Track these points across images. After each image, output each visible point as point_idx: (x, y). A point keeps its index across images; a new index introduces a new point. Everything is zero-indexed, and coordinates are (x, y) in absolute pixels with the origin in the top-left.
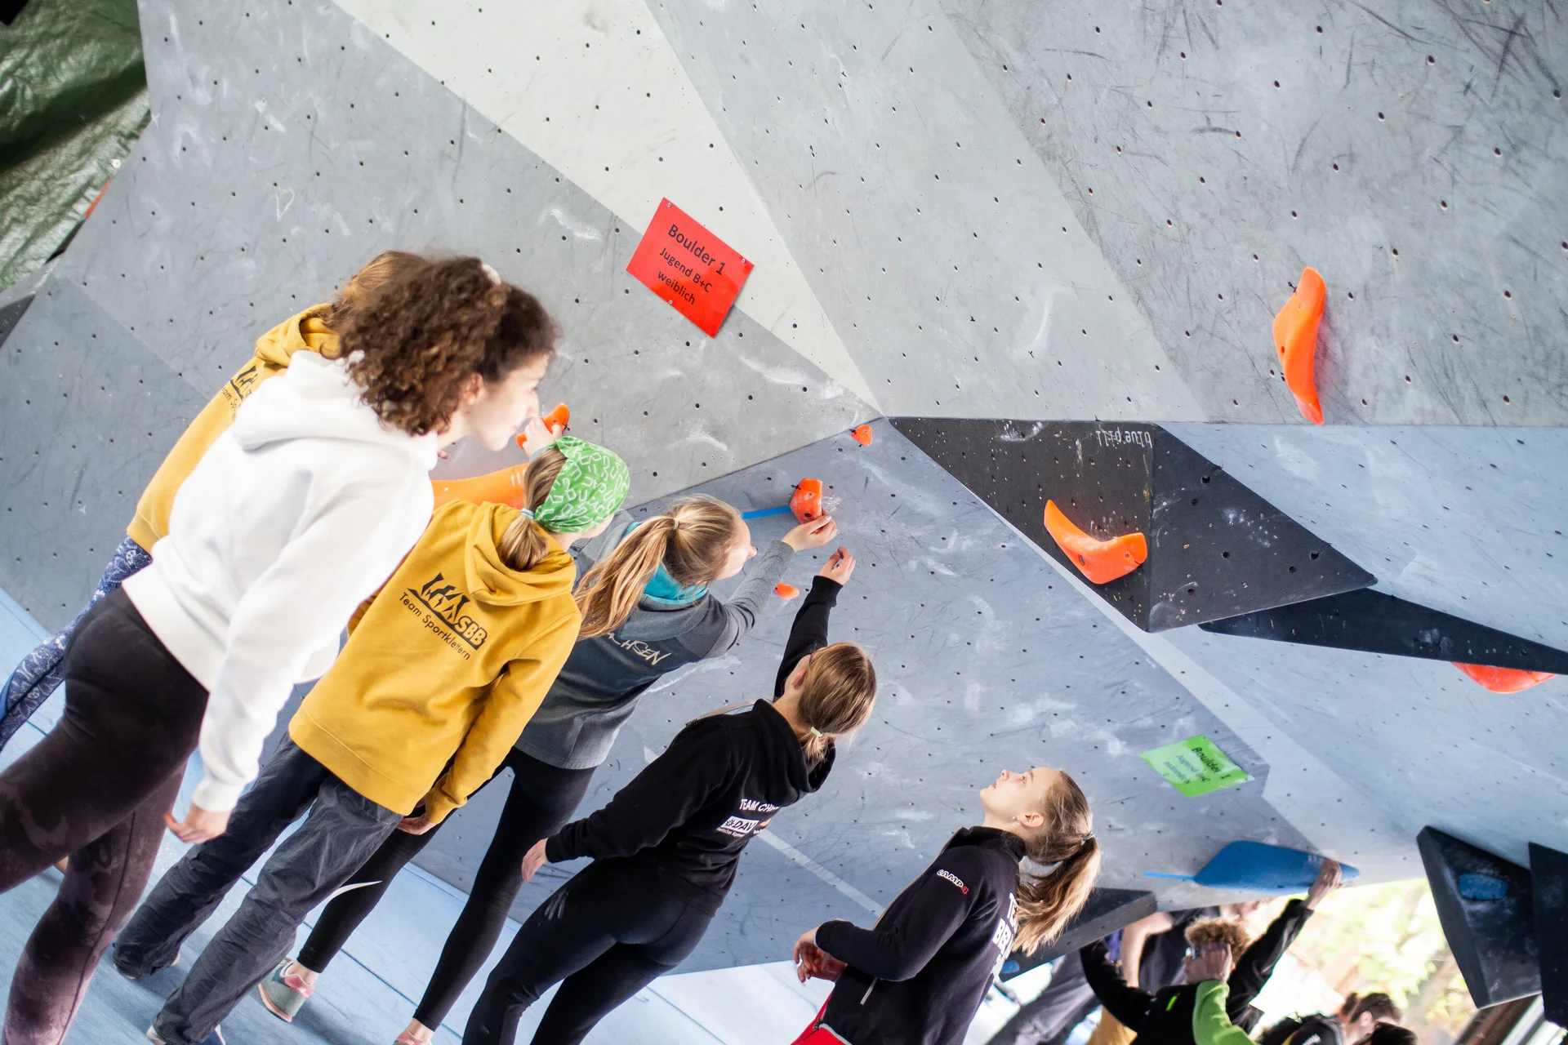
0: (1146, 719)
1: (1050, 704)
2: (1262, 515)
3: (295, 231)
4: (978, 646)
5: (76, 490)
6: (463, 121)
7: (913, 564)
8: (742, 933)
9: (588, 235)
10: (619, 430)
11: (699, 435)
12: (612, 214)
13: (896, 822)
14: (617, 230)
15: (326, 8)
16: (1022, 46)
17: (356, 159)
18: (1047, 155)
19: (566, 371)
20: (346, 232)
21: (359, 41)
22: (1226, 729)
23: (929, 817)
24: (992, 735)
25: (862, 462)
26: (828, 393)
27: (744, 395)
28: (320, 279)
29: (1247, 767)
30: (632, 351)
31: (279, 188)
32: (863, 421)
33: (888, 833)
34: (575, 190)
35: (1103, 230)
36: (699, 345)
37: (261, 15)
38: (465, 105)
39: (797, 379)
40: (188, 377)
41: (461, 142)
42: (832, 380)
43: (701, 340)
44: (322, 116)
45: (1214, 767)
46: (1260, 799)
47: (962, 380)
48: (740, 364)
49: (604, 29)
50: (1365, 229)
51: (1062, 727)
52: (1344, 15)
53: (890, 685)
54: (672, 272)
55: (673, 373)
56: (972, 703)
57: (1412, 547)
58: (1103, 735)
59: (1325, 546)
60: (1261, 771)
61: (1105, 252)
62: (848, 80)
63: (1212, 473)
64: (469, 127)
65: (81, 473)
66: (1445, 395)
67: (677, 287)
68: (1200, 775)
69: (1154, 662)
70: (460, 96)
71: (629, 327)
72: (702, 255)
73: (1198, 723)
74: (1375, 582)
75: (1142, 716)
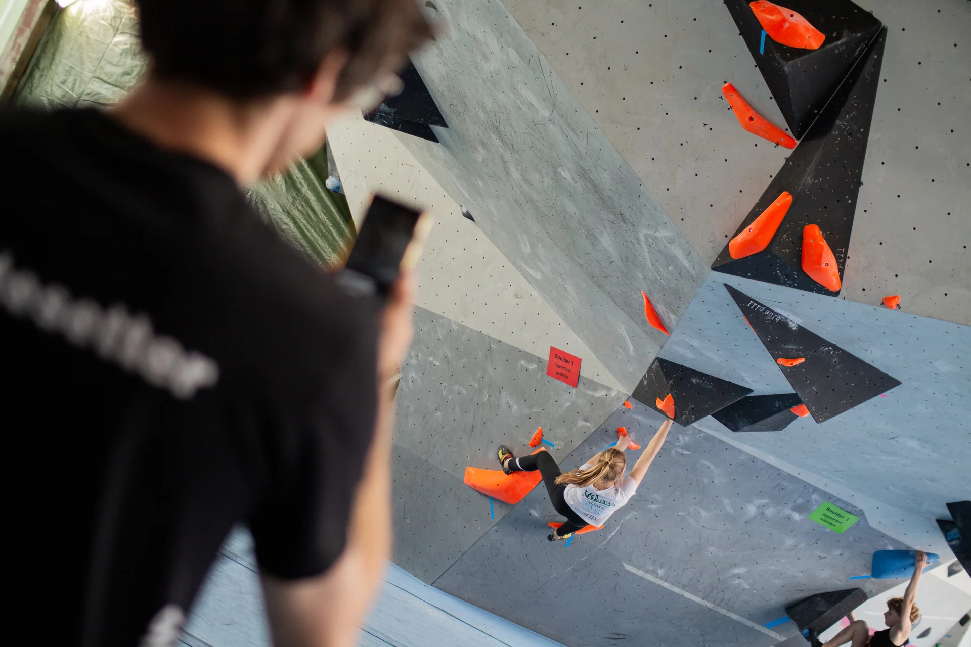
0: (799, 499)
1: (759, 502)
2: (704, 378)
3: (450, 397)
4: (716, 482)
5: (404, 514)
6: (489, 343)
7: (673, 452)
9: (533, 367)
10: (558, 430)
11: (581, 423)
12: (538, 357)
13: (735, 575)
14: (541, 362)
15: (443, 319)
16: (579, 258)
17: (462, 366)
18: (600, 286)
19: (538, 416)
20: (464, 392)
21: (455, 327)
22: (834, 497)
23: (745, 570)
24: (746, 522)
25: (633, 416)
26: (613, 394)
27: (590, 404)
28: (460, 411)
29: (853, 512)
30: (555, 401)
31: (442, 384)
32: (625, 400)
33: (735, 582)
34: (526, 353)
35: (617, 302)
36: (573, 392)
37: (425, 329)
38: (489, 336)
39: (603, 393)
40: (430, 461)
41: (490, 349)
42: (613, 389)
43: (574, 390)
44: (449, 355)
45: (840, 516)
46: (871, 527)
47: (631, 370)
48: (587, 394)
49: (521, 297)
50: (640, 275)
51: (769, 512)
52: (605, 223)
53: (695, 509)
54: (559, 370)
55: (569, 404)
56: (729, 509)
57: (736, 371)
58: (787, 511)
59: (730, 382)
60: (861, 513)
61: (621, 309)
62: (566, 286)
63: (682, 367)
64: (491, 344)
65: (405, 508)
66: (673, 312)
67: (562, 375)
68: (837, 521)
69: (785, 472)
70: (487, 334)
71: (552, 393)
72: (566, 361)
73: (820, 496)
74: (752, 391)
75: (796, 498)
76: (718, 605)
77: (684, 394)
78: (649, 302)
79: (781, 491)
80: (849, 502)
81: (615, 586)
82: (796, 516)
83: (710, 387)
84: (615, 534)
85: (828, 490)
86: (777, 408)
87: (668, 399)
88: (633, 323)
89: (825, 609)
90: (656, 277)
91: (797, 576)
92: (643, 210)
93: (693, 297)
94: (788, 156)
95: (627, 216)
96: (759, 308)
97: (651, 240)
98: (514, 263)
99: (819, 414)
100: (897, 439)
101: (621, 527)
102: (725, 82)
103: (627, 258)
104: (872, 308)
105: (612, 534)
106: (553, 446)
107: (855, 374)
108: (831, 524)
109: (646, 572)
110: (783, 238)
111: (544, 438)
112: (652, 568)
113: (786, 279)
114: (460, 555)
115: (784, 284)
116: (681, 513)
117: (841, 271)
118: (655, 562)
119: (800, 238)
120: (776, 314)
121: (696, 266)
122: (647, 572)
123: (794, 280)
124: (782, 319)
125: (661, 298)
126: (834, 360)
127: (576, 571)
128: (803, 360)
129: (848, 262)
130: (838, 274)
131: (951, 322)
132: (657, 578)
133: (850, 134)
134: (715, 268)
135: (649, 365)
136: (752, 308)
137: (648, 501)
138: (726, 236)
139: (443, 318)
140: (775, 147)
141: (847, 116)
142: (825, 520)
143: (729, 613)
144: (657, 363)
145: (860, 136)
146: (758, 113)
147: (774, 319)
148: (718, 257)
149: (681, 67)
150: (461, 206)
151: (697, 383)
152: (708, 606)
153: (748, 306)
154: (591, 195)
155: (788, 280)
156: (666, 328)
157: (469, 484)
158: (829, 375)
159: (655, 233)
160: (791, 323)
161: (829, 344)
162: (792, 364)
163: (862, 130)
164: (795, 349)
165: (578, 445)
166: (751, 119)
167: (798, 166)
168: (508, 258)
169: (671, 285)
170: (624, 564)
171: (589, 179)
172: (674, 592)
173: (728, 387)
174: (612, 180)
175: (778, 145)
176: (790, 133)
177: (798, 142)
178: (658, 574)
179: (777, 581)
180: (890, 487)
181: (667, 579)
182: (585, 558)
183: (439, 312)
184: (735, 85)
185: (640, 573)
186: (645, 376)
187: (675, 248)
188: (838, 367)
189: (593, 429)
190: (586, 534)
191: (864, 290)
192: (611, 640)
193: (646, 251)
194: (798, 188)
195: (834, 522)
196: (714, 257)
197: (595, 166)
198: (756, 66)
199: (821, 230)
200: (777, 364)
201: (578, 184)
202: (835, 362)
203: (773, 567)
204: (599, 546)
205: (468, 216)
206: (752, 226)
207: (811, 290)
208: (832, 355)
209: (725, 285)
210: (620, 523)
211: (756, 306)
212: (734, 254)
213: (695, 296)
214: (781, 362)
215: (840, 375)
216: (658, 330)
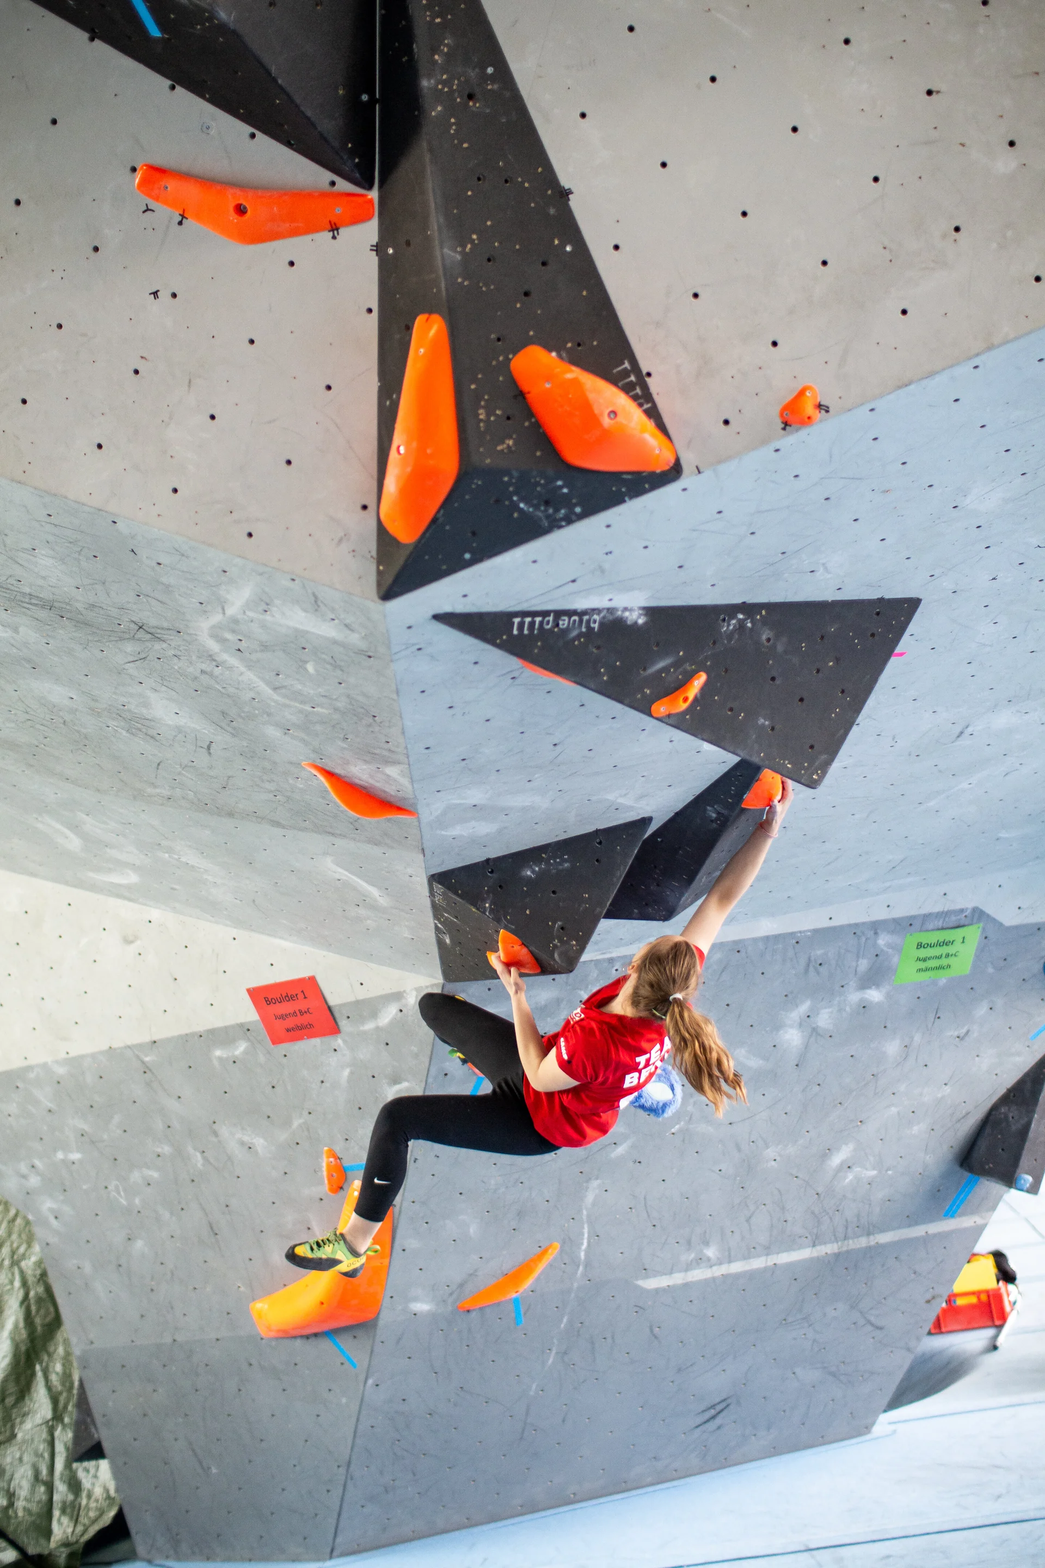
0: (859, 963)
1: (796, 1014)
2: (544, 855)
3: (137, 1201)
5: (201, 1463)
6: (138, 1057)
8: (881, 1328)
9: (241, 1048)
10: (360, 1132)
12: (237, 1024)
13: (840, 1169)
14: (248, 1030)
15: (32, 1070)
16: (154, 785)
17: (119, 1132)
18: (231, 815)
19: (308, 1130)
20: (155, 1175)
21: (61, 1071)
22: (914, 917)
23: (851, 1146)
24: (797, 1065)
26: (411, 1000)
27: (383, 1045)
28: (172, 1213)
29: (962, 923)
30: (319, 1083)
31: (110, 1188)
33: (847, 1181)
34: (212, 1032)
35: (283, 822)
36: (339, 1045)
37: (13, 1108)
38: (129, 1047)
39: (393, 1010)
40: (180, 1338)
41: (147, 1067)
42: (404, 991)
43: (338, 1041)
44: (86, 1127)
45: (947, 943)
46: (1010, 927)
47: (407, 934)
48: (365, 1033)
49: (136, 938)
50: (272, 732)
51: (824, 1019)
52: (131, 671)
53: (695, 1103)
54: (290, 1022)
55: (346, 1072)
57: (594, 798)
58: (854, 997)
59: (597, 831)
60: (978, 915)
61: (301, 830)
62: (183, 859)
63: (489, 865)
64: (142, 1056)
65: (193, 1450)
66: (388, 762)
67: (300, 1028)
68: (947, 956)
69: (804, 932)
70: (122, 1045)
71: (305, 1072)
72: (290, 998)
73: (892, 932)
74: (650, 819)
75: (854, 964)
76: (846, 1238)
77: (528, 912)
78: (329, 774)
79: (821, 969)
80: (946, 910)
81: (652, 1331)
82: (874, 995)
83: (566, 865)
84: (589, 1241)
85: (898, 913)
86: (717, 819)
87: (504, 942)
88: (340, 842)
89: (1024, 1121)
90: (301, 711)
91: (943, 1097)
92: (164, 580)
93: (395, 696)
94: (374, 239)
95: (153, 622)
96: (541, 623)
97: (229, 636)
98: (80, 884)
99: (804, 768)
100: (970, 730)
101: (590, 1223)
102: (134, 170)
103: (223, 713)
104: (767, 451)
105: (584, 1247)
107: (822, 638)
108: (941, 968)
109: (686, 1270)
110: (481, 420)
111: (346, 1163)
112: (692, 1255)
113: (551, 511)
114: (342, 1470)
115: (554, 525)
116: (677, 1127)
117: (653, 413)
118: (689, 1242)
119: (515, 397)
120: (585, 613)
121: (350, 619)
122: (688, 1268)
123: (566, 502)
124: (604, 617)
125: (344, 748)
126: (764, 637)
127: (565, 1353)
128: (702, 678)
129: (653, 384)
130: (650, 425)
131: (952, 366)
132: (711, 1267)
133: (471, 97)
134: (388, 594)
135: (428, 901)
136: (526, 632)
137: (606, 1146)
138: (365, 507)
139: (29, 1068)
140: (334, 237)
141: (436, 57)
142: (927, 969)
143: (872, 1237)
144: (439, 888)
145: (496, 87)
146: (242, 187)
147: (588, 626)
148: (379, 563)
149: (18, 202)
151: (540, 875)
152: (829, 1252)
153: (515, 632)
154: (61, 631)
155: (557, 510)
156: (399, 804)
157: (273, 1334)
158: (774, 674)
159: (224, 613)
160: (627, 614)
161: (731, 610)
162: (686, 699)
163: (490, 70)
164: (671, 665)
166: (240, 210)
167: (408, 243)
168: (67, 883)
169: (339, 705)
170: (640, 1283)
171: (27, 600)
172: (757, 1269)
173: (600, 843)
174: (62, 560)
175: (337, 229)
176: (343, 185)
177: (374, 194)
178: (709, 1259)
179: (915, 1129)
180: (1003, 834)
181: (730, 1256)
182: (565, 1320)
183: (16, 1063)
184: (158, 161)
185: (678, 1279)
186: (437, 928)
187: (283, 614)
188: (780, 648)
190: (538, 1279)
191: (726, 422)
192: (707, 1425)
193: (243, 669)
194: (439, 291)
195: (944, 962)
196: (370, 571)
197: (11, 558)
198: (173, 88)
199: (550, 351)
200: (657, 719)
201: (22, 629)
202: (769, 640)
203: (894, 1110)
204: (576, 1285)
206: (399, 440)
207: (616, 500)
208: (751, 630)
209: (437, 617)
210: (584, 1218)
211: (532, 624)
212: (406, 534)
213: (398, 692)
214: (662, 709)
215: (796, 660)
216: (389, 820)
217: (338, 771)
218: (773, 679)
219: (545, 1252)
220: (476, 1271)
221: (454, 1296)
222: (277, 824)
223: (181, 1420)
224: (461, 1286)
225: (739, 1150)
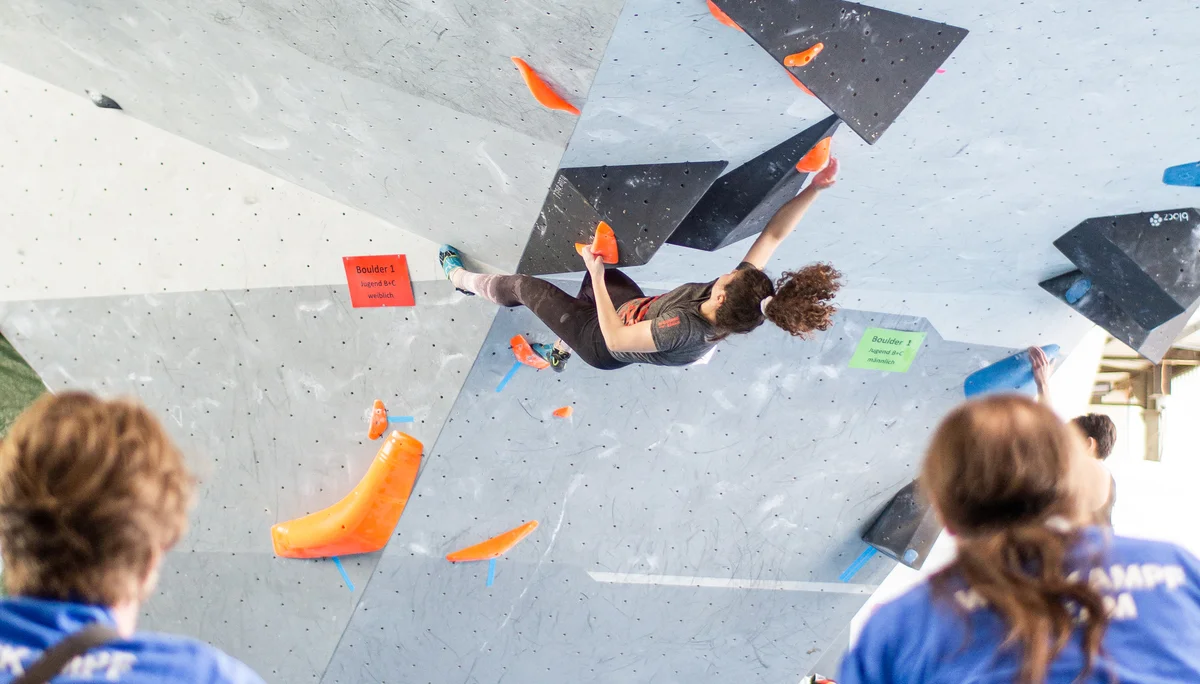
1: (768, 372)
2: (645, 172)
3: (193, 425)
6: (229, 300)
8: (766, 667)
9: (324, 305)
11: (446, 359)
12: (327, 286)
13: (768, 515)
14: (335, 292)
15: (128, 299)
16: (371, 59)
17: (194, 363)
18: (421, 93)
19: (364, 383)
20: (216, 404)
21: (154, 303)
22: (874, 314)
23: (781, 498)
24: (758, 416)
27: (449, 321)
28: (222, 440)
29: (913, 327)
30: (385, 345)
31: (170, 411)
33: (772, 527)
34: (301, 288)
35: (463, 105)
36: (411, 315)
37: (100, 330)
38: (223, 292)
40: (198, 550)
41: (235, 311)
43: (410, 312)
44: (164, 356)
45: (896, 342)
46: (945, 342)
48: (437, 308)
49: (256, 200)
50: (504, 28)
51: (789, 382)
53: (673, 427)
54: (374, 290)
55: (411, 339)
56: (727, 405)
57: (698, 134)
59: (687, 164)
60: (925, 325)
61: (473, 114)
62: (348, 130)
63: (605, 171)
64: (233, 301)
66: (582, 64)
67: (381, 296)
68: (894, 353)
70: (218, 289)
71: (375, 334)
72: (379, 269)
73: (857, 323)
74: (727, 163)
75: (822, 342)
76: (758, 578)
77: (624, 212)
78: (530, 70)
80: (902, 314)
81: (588, 620)
82: (831, 372)
83: (660, 183)
84: (562, 526)
85: (865, 307)
86: (775, 173)
87: (601, 232)
88: (502, 129)
89: (921, 508)
90: (537, 15)
91: (862, 474)
93: (617, 14)
99: (868, 129)
100: (965, 151)
101: (567, 511)
103: (473, 7)
105: (556, 530)
106: (411, 419)
107: (901, 40)
108: (887, 362)
109: (629, 572)
111: (388, 412)
112: (637, 561)
116: (655, 444)
118: (637, 548)
122: (630, 570)
125: (553, 50)
126: (865, 30)
128: (820, 47)
132: (649, 575)
135: (546, 192)
137: (597, 446)
139: (127, 297)
142: (876, 361)
143: (779, 582)
144: (563, 180)
150: (87, 92)
151: (640, 186)
152: (743, 586)
156: (570, 101)
158: (865, 57)
161: (849, 6)
162: (807, 59)
164: (804, 33)
165: (454, 398)
169: (570, 14)
170: (591, 574)
172: (684, 587)
173: (687, 173)
178: (649, 567)
179: (836, 496)
180: (963, 255)
181: (665, 569)
182: (524, 591)
183: (114, 291)
185: (621, 578)
186: (540, 218)
188: (873, 41)
189: (471, 361)
190: (514, 549)
195: (890, 357)
200: (786, 67)
202: (867, 33)
203: (823, 475)
204: (541, 562)
205: (109, 103)
208: (859, 23)
210: (564, 505)
214: (791, 62)
215: (881, 51)
216: (554, 114)
217: (538, 68)
218: (863, 60)
219: (527, 525)
220: (470, 528)
221: (447, 546)
222: (457, 107)
223: (179, 622)
224: (454, 539)
225: (696, 476)
